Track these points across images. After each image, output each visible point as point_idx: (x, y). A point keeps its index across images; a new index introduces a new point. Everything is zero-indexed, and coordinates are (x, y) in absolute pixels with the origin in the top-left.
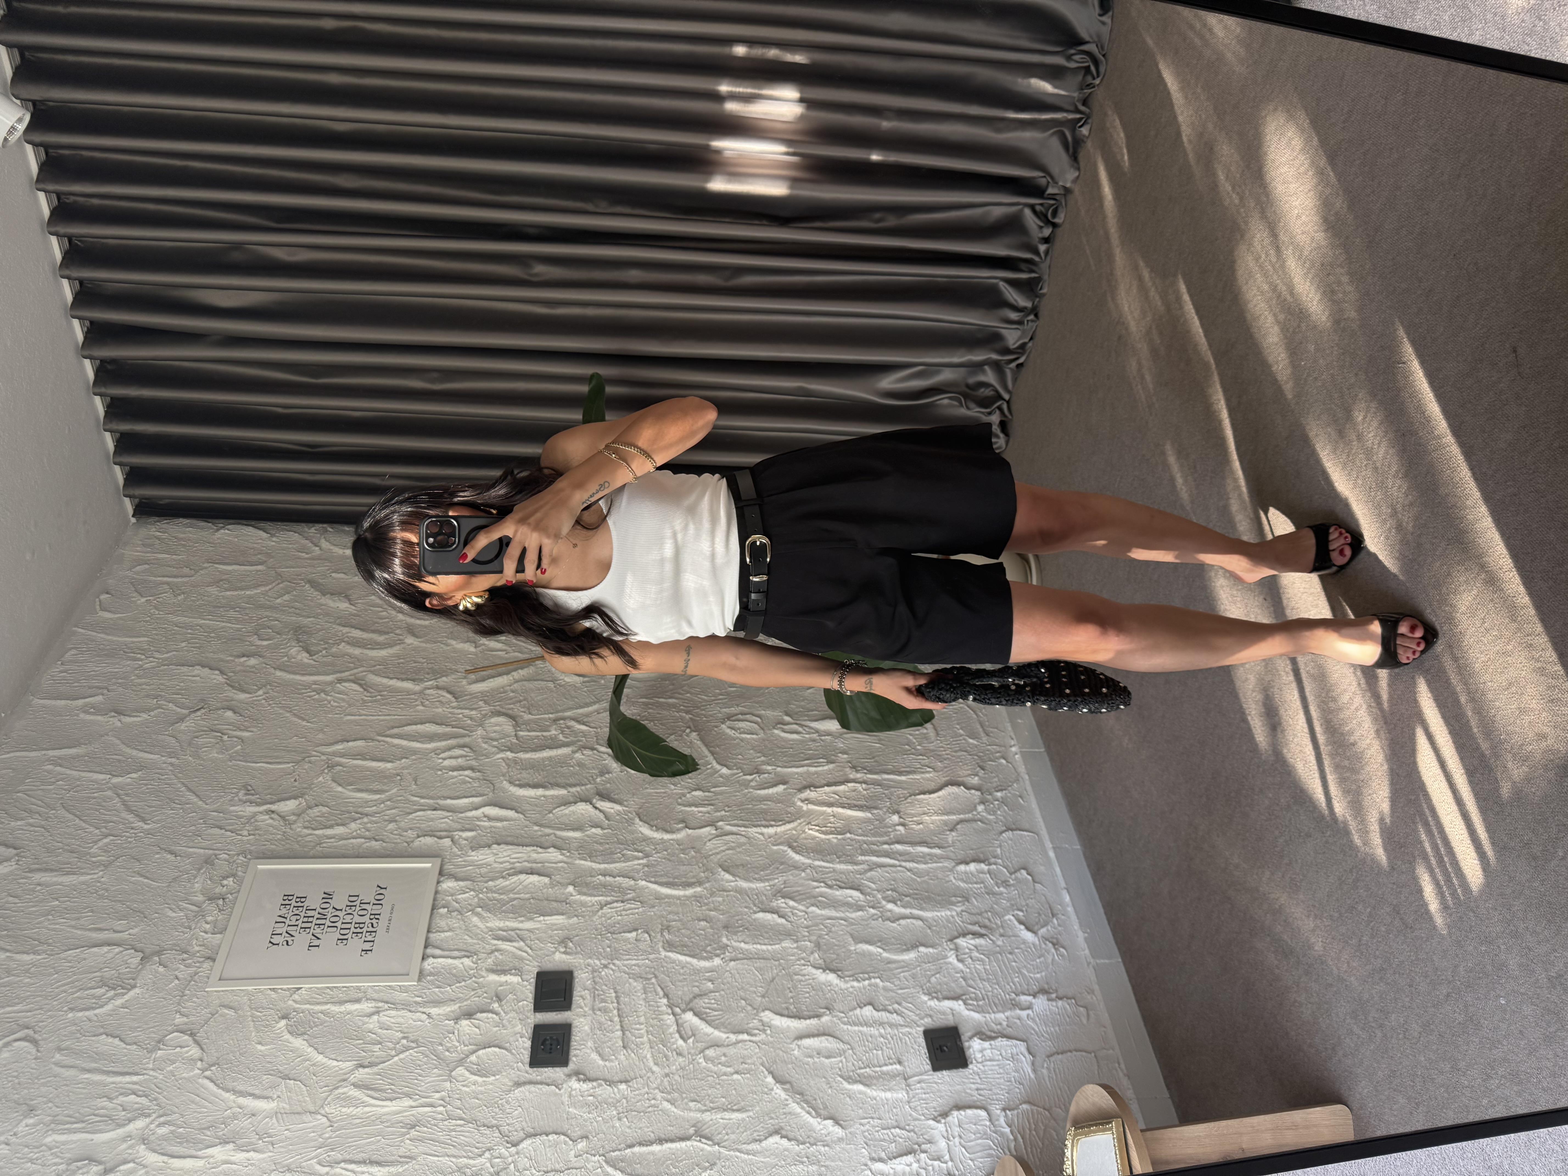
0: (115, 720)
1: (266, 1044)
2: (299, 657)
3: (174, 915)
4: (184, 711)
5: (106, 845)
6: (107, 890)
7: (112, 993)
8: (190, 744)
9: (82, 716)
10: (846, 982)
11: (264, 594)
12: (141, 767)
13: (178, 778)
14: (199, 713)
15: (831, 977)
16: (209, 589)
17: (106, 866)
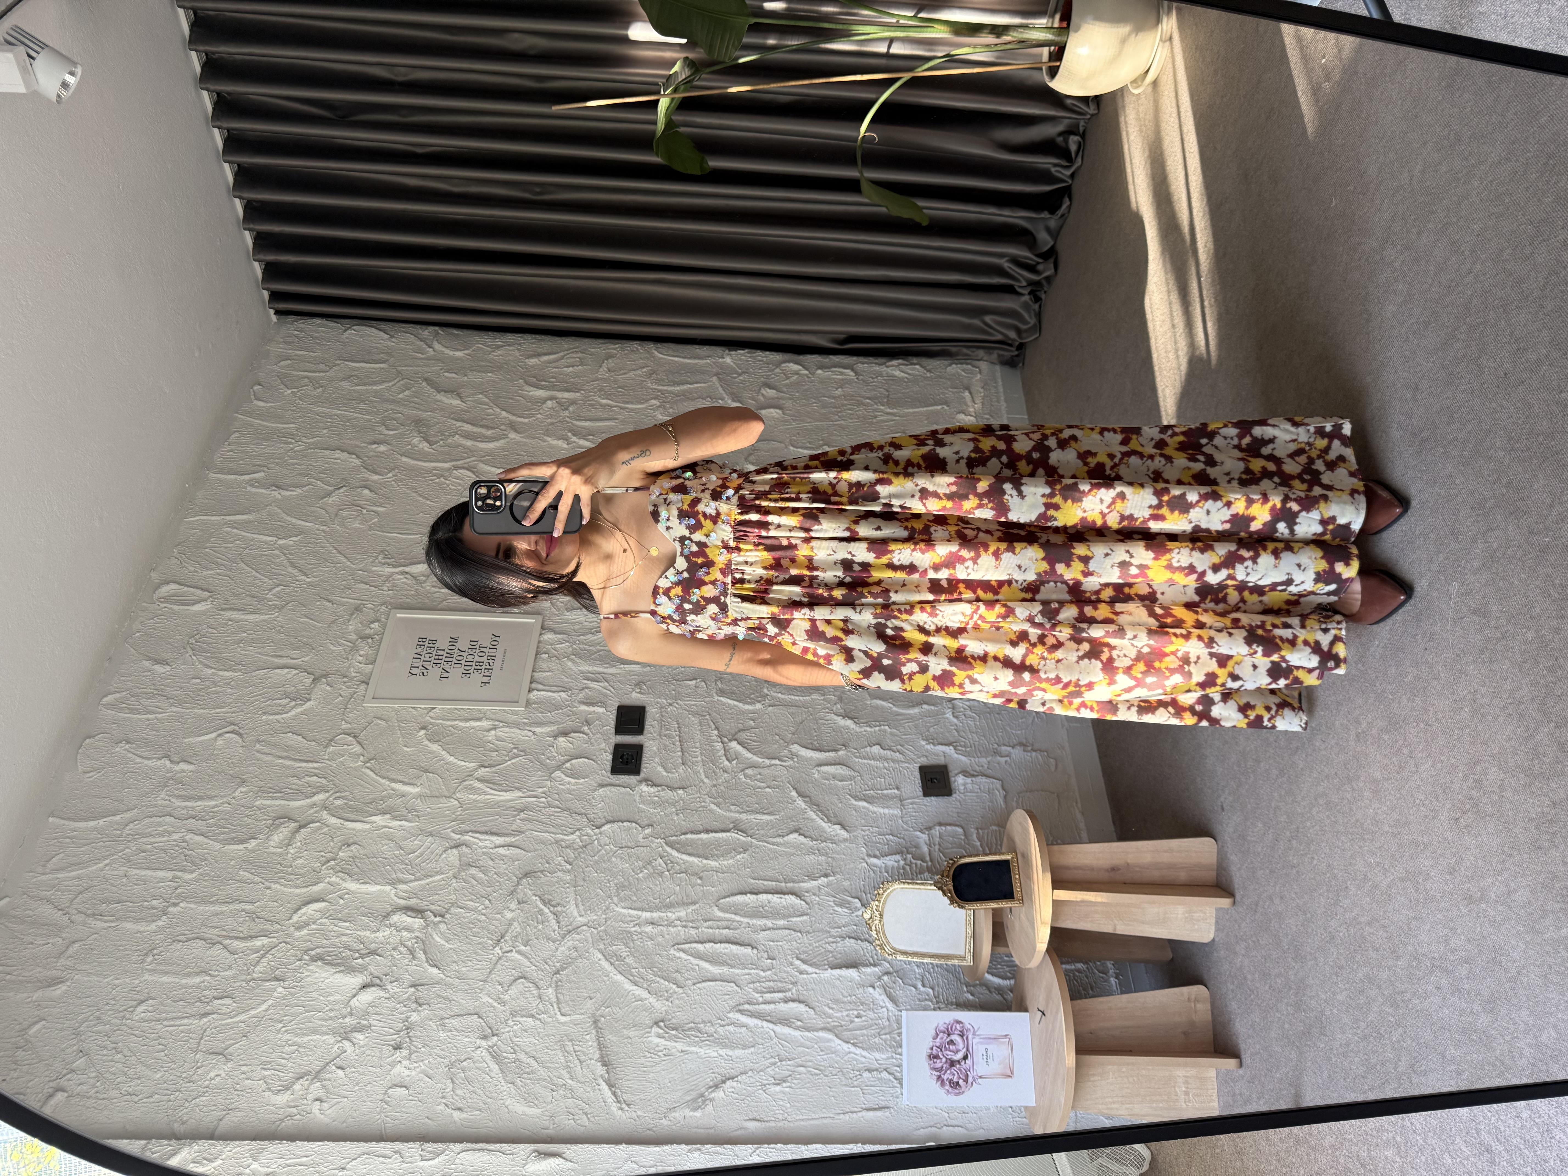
0: (276, 493)
1: (410, 747)
2: (421, 446)
3: (335, 648)
4: (330, 488)
5: (279, 592)
6: (282, 627)
7: (293, 703)
8: (336, 515)
9: (249, 488)
10: (861, 727)
11: (388, 389)
12: (300, 532)
13: (330, 543)
14: (342, 490)
15: (849, 723)
16: (342, 383)
17: (280, 609)
